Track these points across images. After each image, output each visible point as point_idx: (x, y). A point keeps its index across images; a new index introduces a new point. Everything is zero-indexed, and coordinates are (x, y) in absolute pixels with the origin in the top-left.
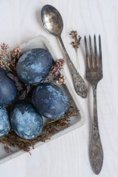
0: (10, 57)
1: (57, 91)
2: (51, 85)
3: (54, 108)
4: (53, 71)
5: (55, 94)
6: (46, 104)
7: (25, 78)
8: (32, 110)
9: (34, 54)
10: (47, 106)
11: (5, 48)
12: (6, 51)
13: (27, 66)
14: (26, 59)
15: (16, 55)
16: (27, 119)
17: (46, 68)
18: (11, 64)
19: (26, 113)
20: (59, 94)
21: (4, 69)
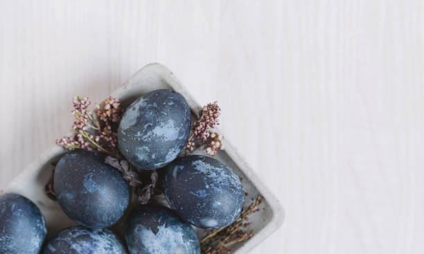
0: (97, 124)
1: (217, 169)
2: (201, 159)
3: (219, 203)
4: (198, 131)
5: (214, 175)
6: (202, 201)
7: (146, 159)
8: (171, 219)
9: (152, 104)
10: (204, 204)
11: (83, 106)
12: (85, 113)
13: (145, 133)
14: (139, 119)
15: (109, 116)
16: (169, 242)
17: (184, 127)
18: (102, 136)
19: (162, 229)
20: (223, 174)
21: (89, 149)
